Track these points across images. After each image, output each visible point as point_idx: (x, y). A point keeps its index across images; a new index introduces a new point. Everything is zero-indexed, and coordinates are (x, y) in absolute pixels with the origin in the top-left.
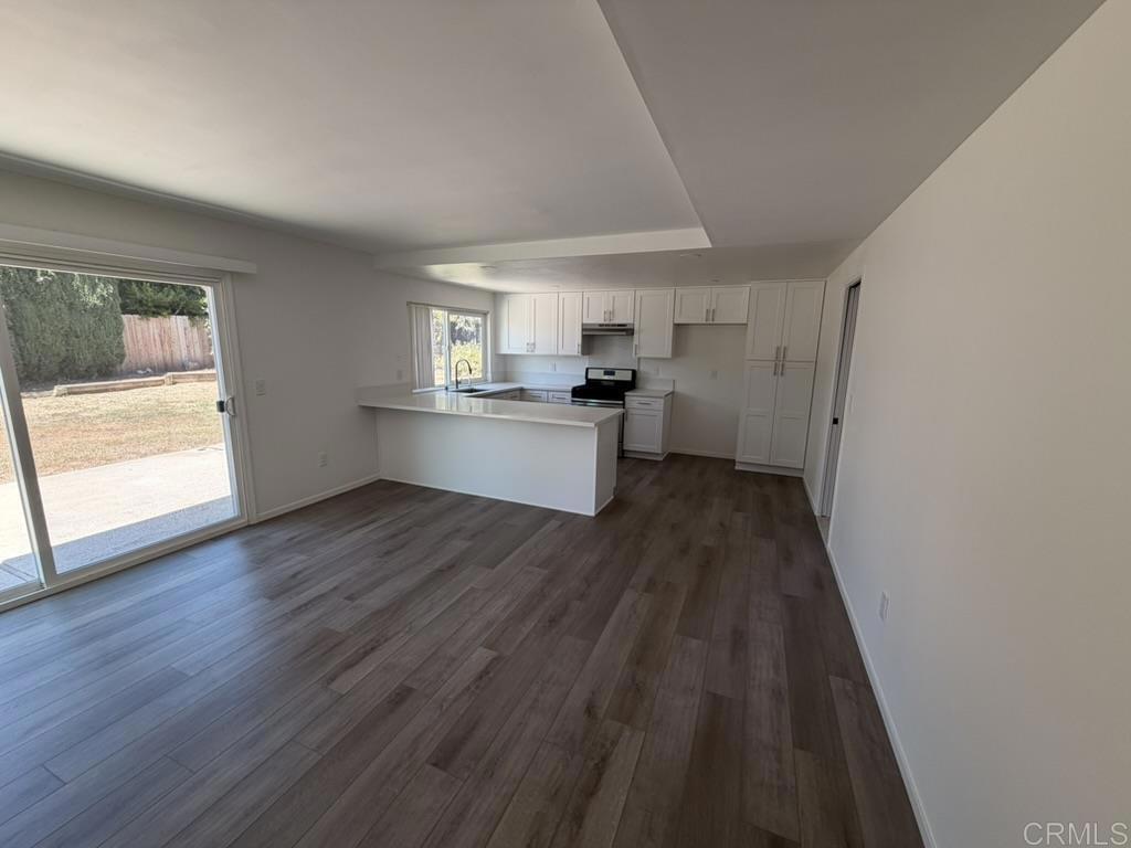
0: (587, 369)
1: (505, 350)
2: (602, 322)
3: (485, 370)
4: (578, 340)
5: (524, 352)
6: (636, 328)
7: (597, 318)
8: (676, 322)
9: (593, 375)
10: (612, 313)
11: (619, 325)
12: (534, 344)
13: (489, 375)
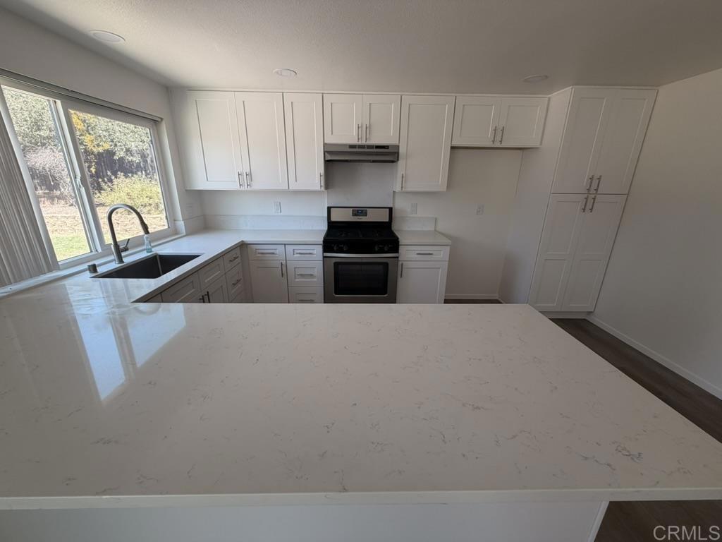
0: (329, 209)
1: (201, 183)
2: (355, 141)
3: (171, 218)
4: (319, 168)
5: (235, 187)
6: (402, 150)
7: (347, 135)
8: (456, 143)
9: (337, 216)
10: (369, 128)
11: (378, 147)
12: (249, 175)
13: (181, 224)
